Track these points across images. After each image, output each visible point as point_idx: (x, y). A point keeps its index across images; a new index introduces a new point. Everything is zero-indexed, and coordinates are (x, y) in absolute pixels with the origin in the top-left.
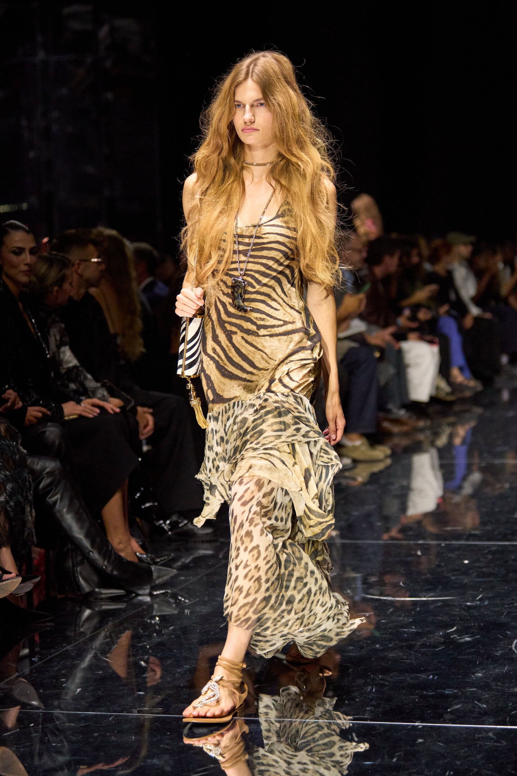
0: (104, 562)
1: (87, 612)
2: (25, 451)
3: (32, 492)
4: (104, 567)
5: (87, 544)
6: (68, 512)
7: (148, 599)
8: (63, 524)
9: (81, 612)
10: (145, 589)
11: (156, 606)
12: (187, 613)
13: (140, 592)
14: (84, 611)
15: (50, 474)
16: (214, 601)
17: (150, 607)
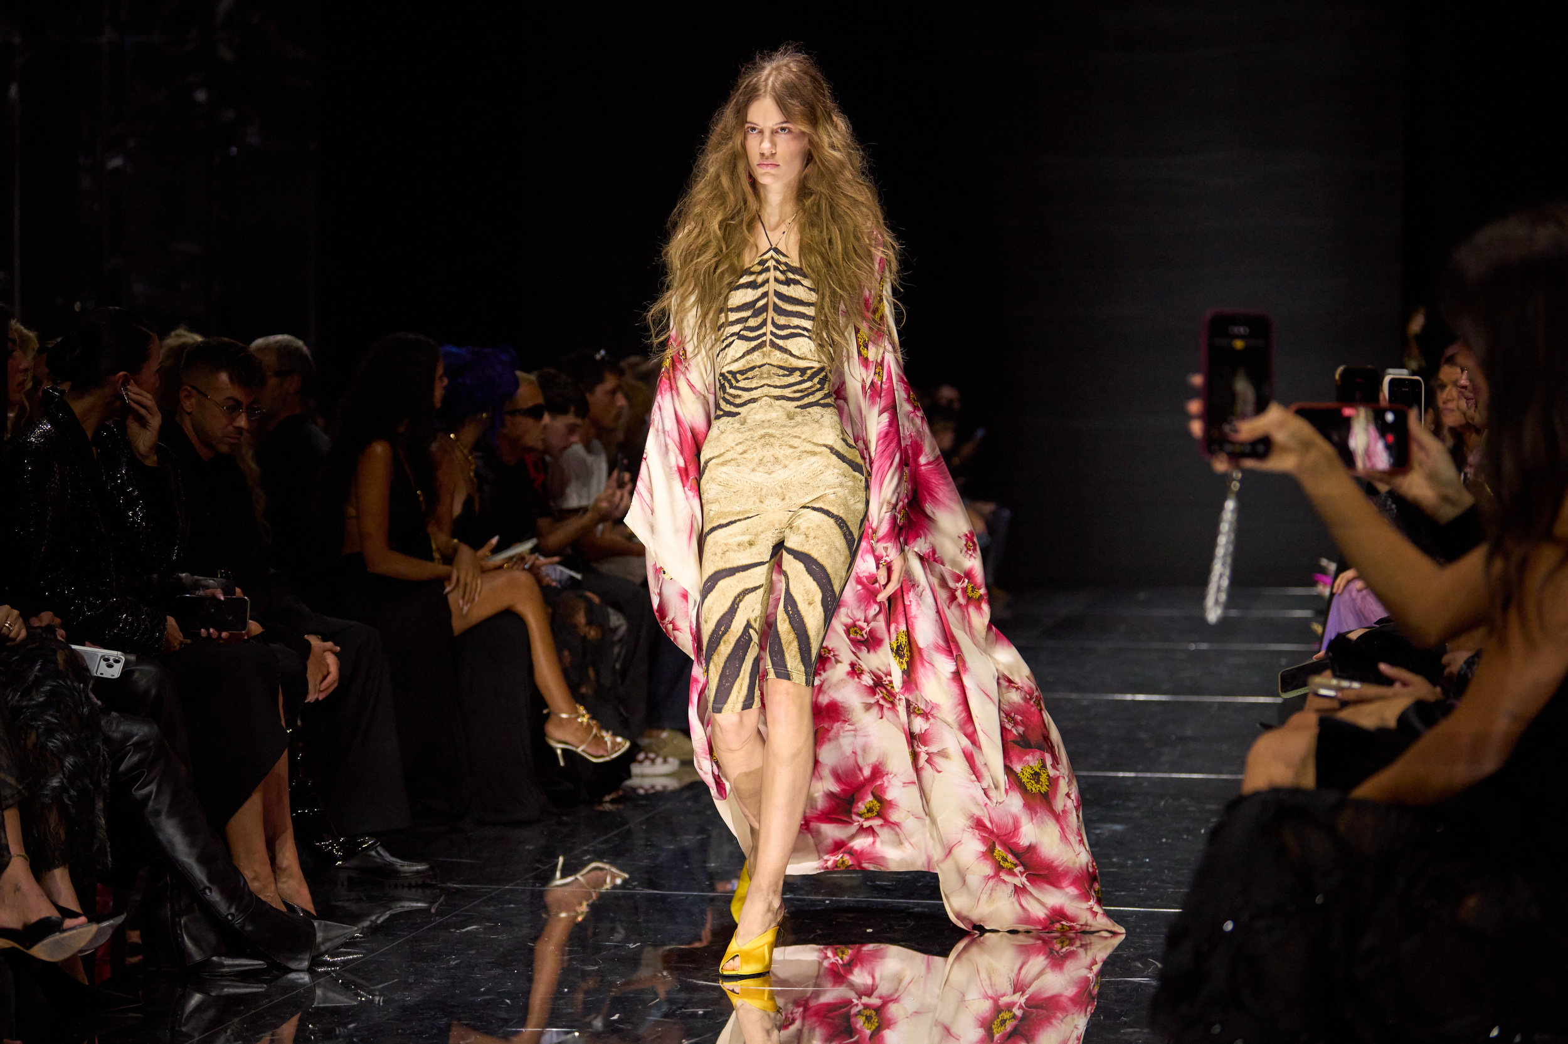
0: (229, 908)
1: (197, 998)
2: (99, 703)
3: (108, 777)
4: (230, 917)
5: (199, 873)
6: (171, 815)
7: (305, 978)
8: (161, 837)
9: (186, 997)
10: (301, 960)
11: (319, 992)
12: (379, 1001)
13: (293, 965)
14: (190, 997)
15: (140, 746)
16: (425, 983)
17: (310, 991)
